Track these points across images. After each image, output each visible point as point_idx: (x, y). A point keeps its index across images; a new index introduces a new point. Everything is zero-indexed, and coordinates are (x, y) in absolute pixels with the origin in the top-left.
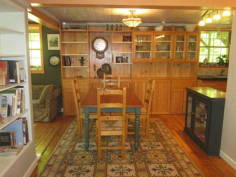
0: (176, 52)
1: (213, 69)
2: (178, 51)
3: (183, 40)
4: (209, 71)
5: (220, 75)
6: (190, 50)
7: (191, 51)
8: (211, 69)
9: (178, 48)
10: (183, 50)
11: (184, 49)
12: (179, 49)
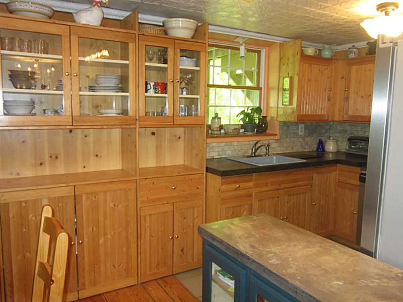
0: (146, 94)
1: (235, 141)
2: (151, 93)
3: (165, 62)
4: (226, 145)
5: (250, 154)
6: (184, 93)
7: (187, 94)
8: (230, 142)
9: (152, 84)
10: (164, 90)
11: (170, 88)
12: (155, 89)
